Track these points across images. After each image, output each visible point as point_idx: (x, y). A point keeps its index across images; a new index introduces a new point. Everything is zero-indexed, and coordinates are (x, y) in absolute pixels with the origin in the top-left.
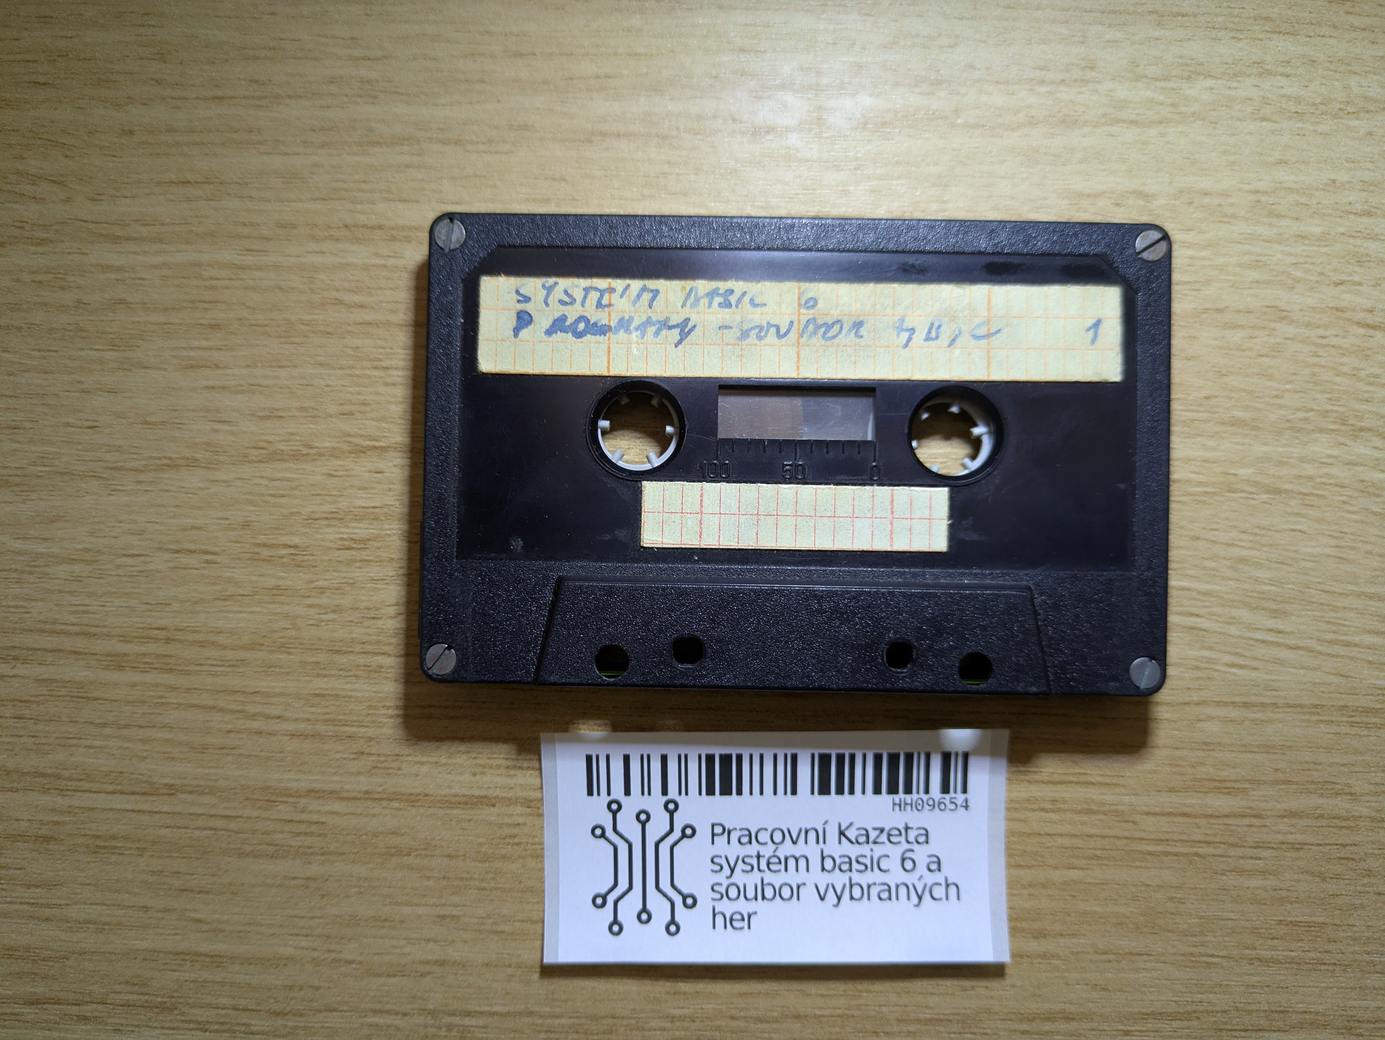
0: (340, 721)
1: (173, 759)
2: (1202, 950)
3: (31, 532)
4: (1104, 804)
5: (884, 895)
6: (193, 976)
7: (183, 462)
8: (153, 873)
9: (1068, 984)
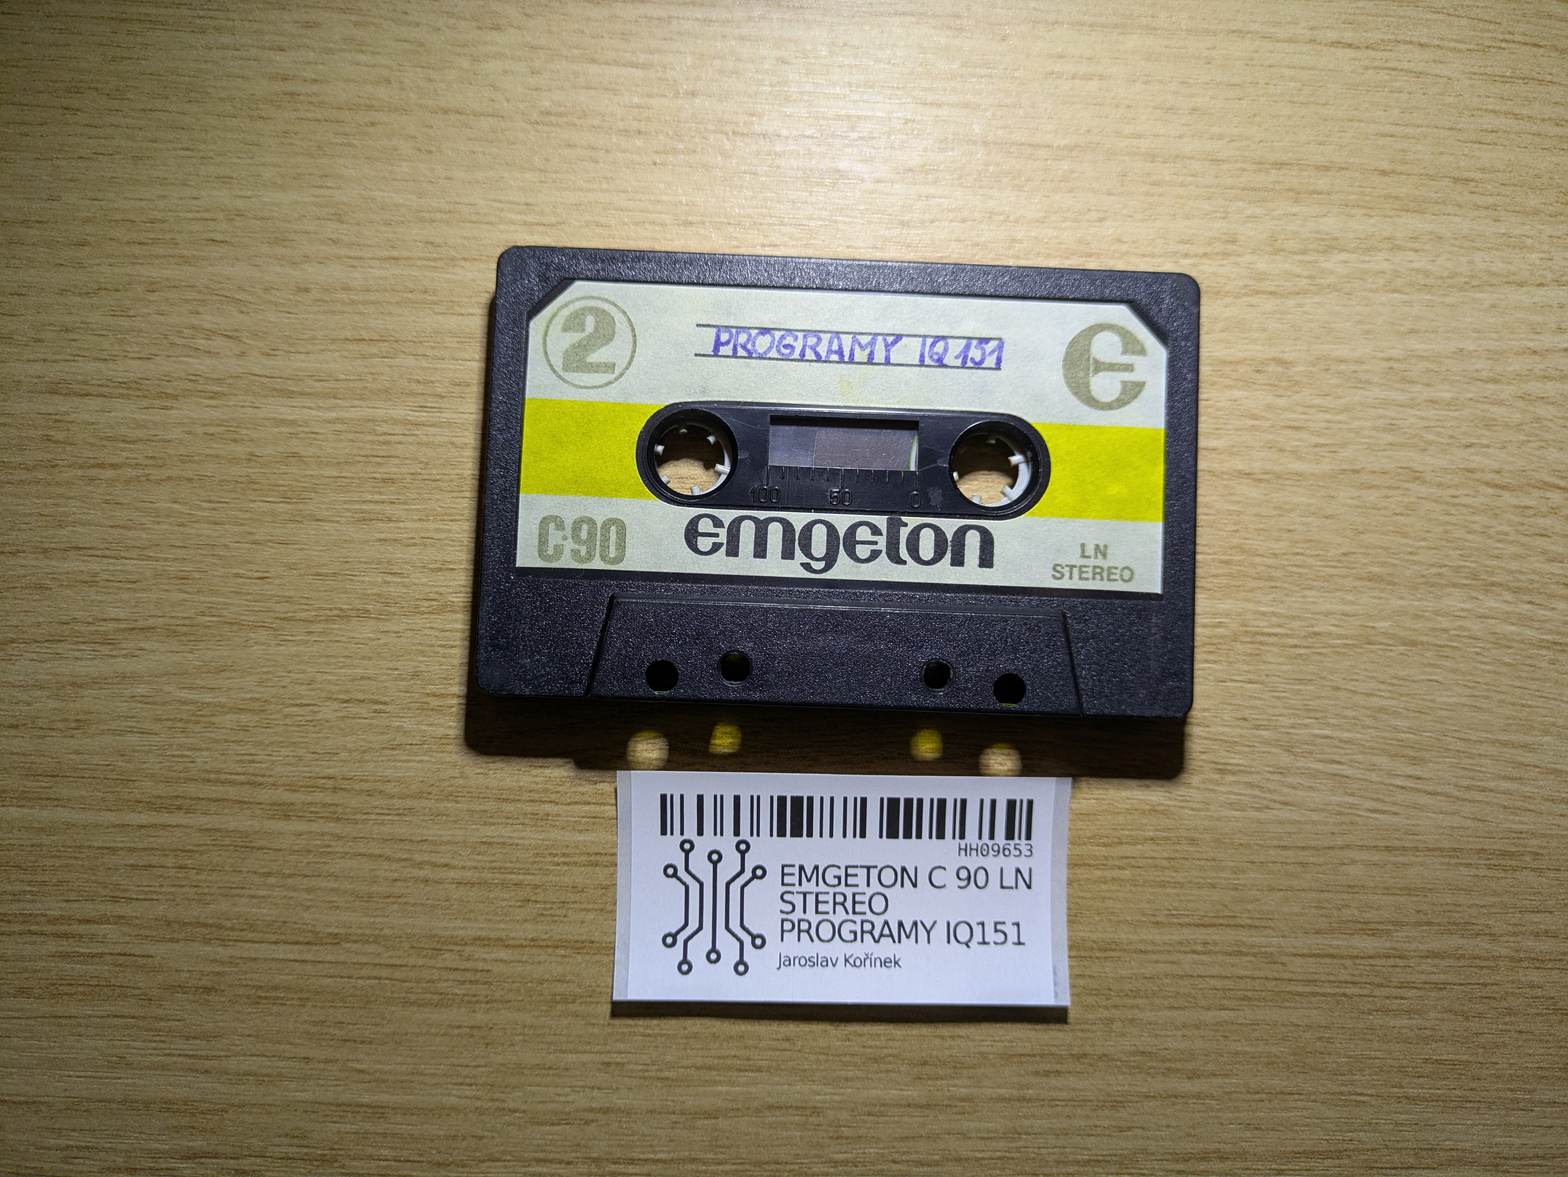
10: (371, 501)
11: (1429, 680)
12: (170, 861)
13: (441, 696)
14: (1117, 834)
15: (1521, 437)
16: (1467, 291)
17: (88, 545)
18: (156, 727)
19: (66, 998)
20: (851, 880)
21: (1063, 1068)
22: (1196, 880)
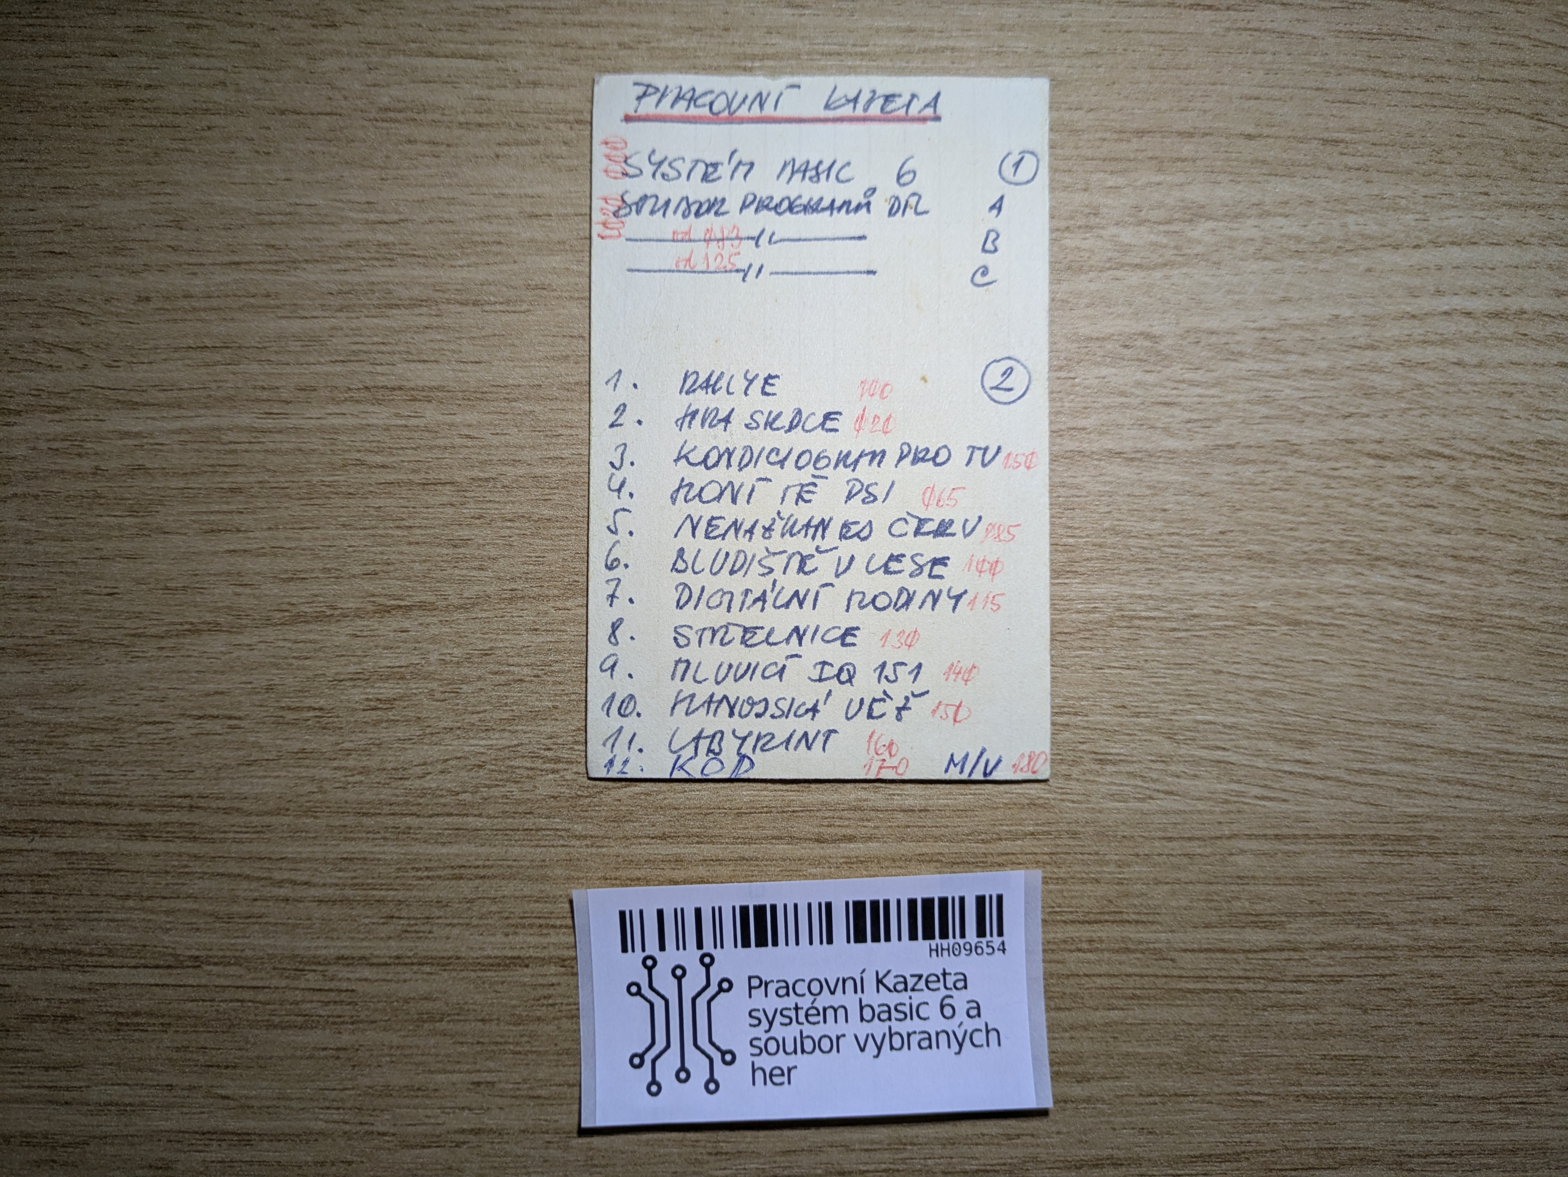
0: (368, 884)
1: (198, 929)
2: (1248, 1088)
3: (50, 702)
4: (1140, 943)
5: (925, 1044)
6: (220, 1156)
7: (204, 627)
8: (178, 1049)
9: (1114, 1129)
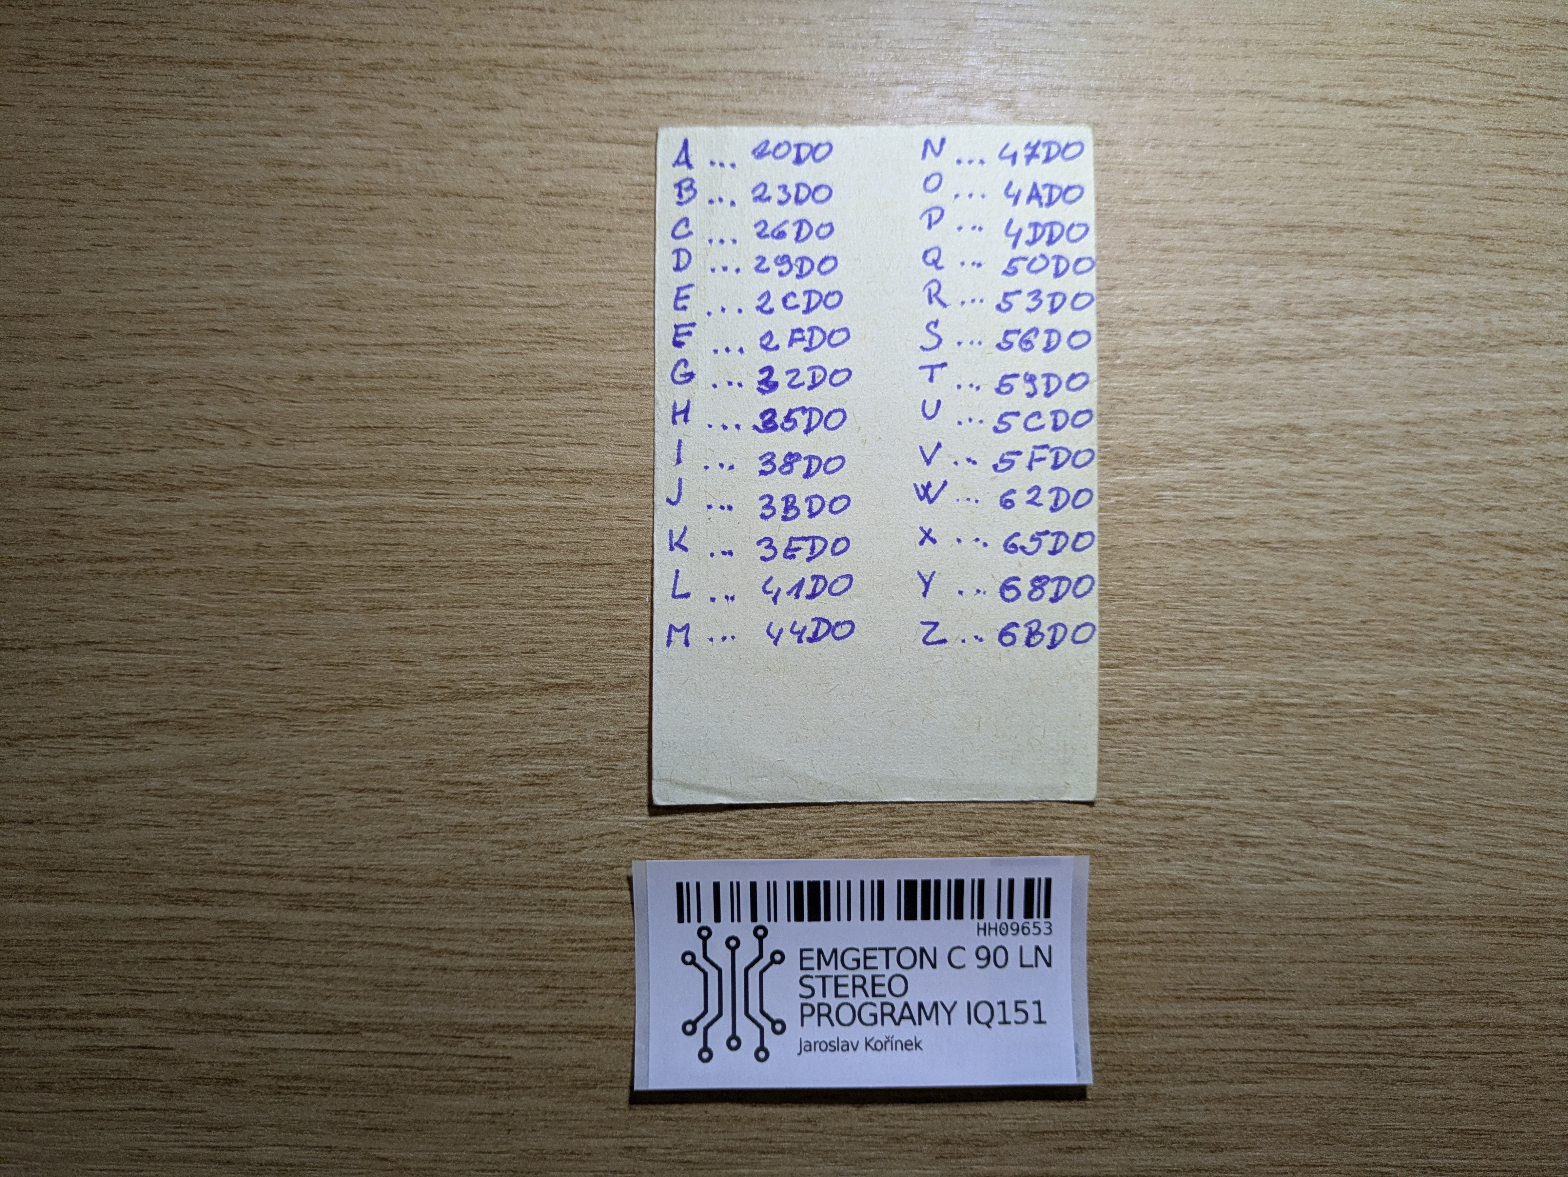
10: (380, 590)
11: (1450, 748)
12: (189, 954)
13: (455, 784)
14: (1138, 909)
15: (1542, 499)
16: (1484, 351)
17: (98, 640)
18: (172, 820)
19: (88, 1091)
20: (870, 963)
21: (1086, 1144)
22: (1217, 954)
